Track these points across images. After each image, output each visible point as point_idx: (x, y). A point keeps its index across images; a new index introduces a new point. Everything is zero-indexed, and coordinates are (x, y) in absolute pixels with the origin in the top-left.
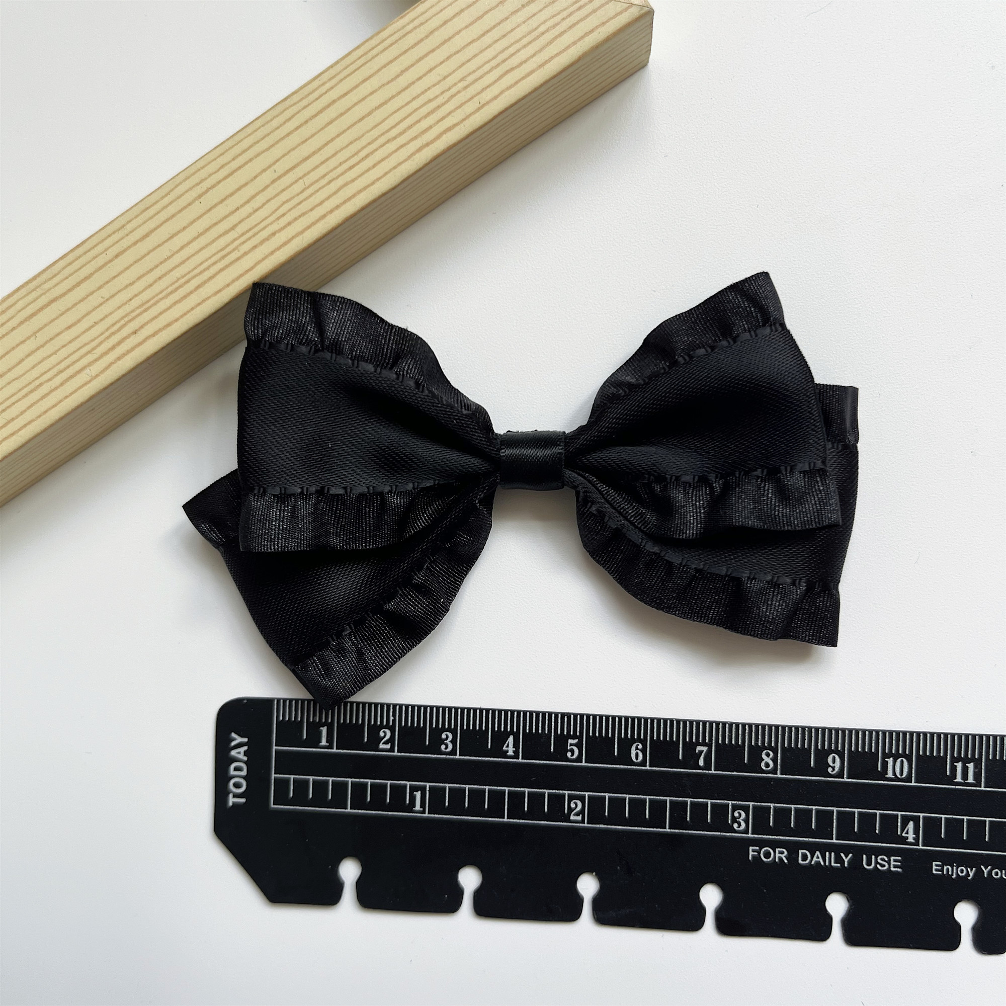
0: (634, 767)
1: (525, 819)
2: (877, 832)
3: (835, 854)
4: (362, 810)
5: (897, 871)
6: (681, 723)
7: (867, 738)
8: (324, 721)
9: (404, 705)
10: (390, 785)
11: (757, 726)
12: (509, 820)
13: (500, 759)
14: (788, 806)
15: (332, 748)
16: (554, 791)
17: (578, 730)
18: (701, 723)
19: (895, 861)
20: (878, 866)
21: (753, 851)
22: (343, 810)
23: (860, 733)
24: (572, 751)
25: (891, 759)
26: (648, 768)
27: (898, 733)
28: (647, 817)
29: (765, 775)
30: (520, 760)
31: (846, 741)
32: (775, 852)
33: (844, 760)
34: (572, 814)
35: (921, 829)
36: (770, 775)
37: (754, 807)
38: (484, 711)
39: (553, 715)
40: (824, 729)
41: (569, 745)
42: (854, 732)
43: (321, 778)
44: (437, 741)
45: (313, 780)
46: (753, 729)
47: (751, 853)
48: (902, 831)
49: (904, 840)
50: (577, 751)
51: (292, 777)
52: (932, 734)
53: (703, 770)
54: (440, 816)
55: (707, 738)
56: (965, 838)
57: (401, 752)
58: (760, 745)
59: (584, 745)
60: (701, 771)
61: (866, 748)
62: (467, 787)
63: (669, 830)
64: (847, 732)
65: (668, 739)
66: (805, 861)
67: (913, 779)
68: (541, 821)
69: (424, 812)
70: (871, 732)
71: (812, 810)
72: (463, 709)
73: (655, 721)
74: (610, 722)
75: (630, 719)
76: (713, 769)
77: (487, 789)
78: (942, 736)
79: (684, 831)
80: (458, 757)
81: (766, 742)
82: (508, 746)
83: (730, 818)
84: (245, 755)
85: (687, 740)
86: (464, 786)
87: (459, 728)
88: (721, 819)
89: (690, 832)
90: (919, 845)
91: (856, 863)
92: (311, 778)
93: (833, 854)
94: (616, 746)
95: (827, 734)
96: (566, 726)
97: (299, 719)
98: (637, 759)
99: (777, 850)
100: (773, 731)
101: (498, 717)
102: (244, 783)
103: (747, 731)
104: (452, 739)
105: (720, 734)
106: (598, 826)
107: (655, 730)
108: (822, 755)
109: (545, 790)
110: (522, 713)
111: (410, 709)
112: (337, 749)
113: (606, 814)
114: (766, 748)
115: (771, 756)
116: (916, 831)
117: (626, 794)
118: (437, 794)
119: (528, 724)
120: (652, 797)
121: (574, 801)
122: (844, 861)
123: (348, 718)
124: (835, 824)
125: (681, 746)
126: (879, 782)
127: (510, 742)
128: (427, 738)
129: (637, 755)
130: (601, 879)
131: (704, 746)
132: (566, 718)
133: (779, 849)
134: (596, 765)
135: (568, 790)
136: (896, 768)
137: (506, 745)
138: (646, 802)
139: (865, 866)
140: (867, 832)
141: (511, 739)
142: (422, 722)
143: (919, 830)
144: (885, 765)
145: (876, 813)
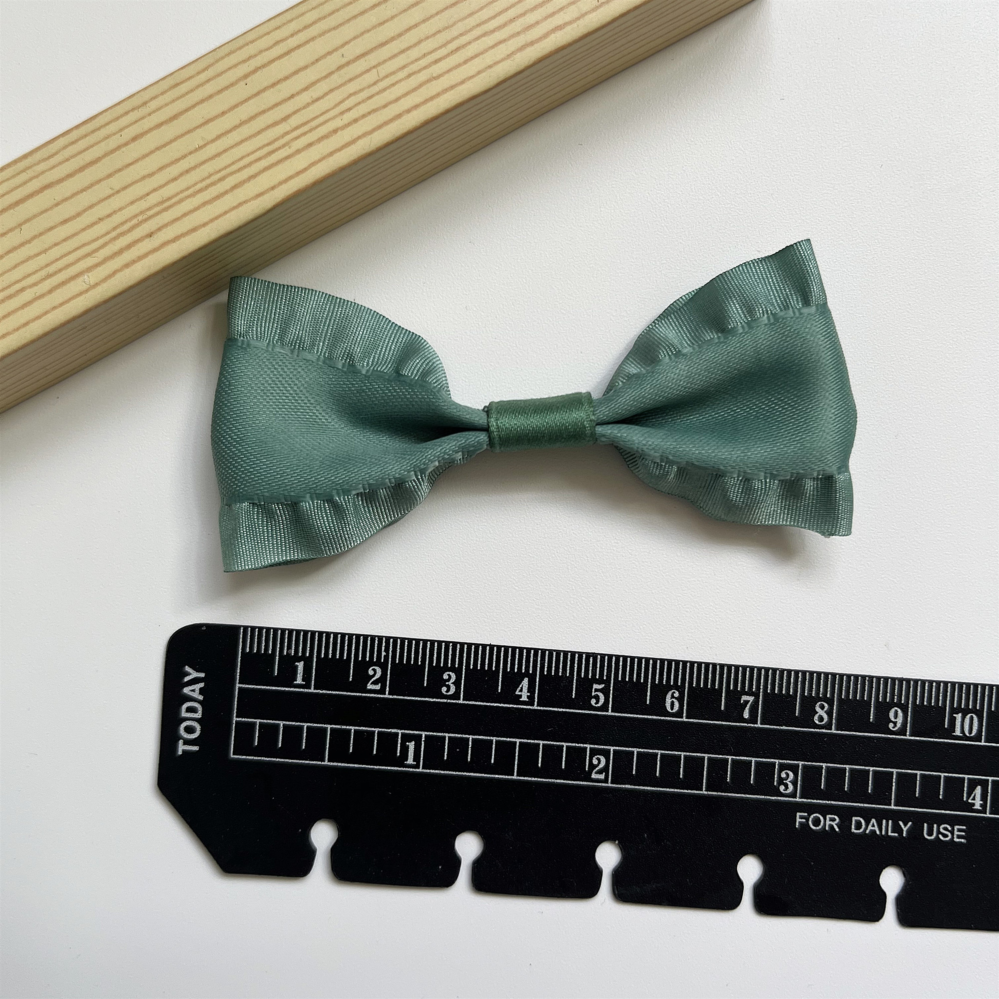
0: (669, 718)
1: (537, 777)
2: (941, 797)
3: (893, 822)
4: (342, 763)
5: (961, 842)
6: (726, 668)
7: (934, 690)
8: (300, 655)
9: (399, 638)
10: (378, 733)
11: (812, 673)
12: (518, 778)
13: (511, 706)
14: (842, 766)
15: (309, 688)
16: (573, 744)
17: (605, 674)
18: (748, 669)
19: (959, 830)
20: (940, 836)
21: (801, 817)
22: (320, 763)
23: (928, 684)
24: (597, 698)
25: (960, 715)
26: (685, 719)
27: (969, 685)
28: (681, 777)
29: (818, 730)
30: (535, 707)
31: (911, 693)
32: (825, 819)
33: (908, 715)
34: (594, 771)
35: (989, 794)
36: (824, 731)
37: (804, 767)
38: (495, 648)
39: (577, 655)
40: (887, 679)
41: (593, 690)
42: (919, 683)
43: (293, 723)
44: (437, 681)
45: (283, 725)
46: (807, 678)
47: (798, 820)
48: (968, 798)
49: (970, 807)
50: (603, 697)
51: (258, 721)
53: (748, 723)
54: (437, 771)
55: (754, 687)
57: (393, 695)
58: (813, 695)
59: (611, 692)
60: (746, 724)
61: (933, 701)
62: (471, 737)
63: (706, 793)
64: (912, 683)
65: (709, 687)
66: (859, 830)
67: (983, 738)
68: (556, 779)
69: (417, 766)
70: (939, 683)
71: (869, 771)
72: (470, 645)
73: (696, 665)
74: (643, 666)
75: (666, 662)
76: (759, 722)
77: (494, 741)
79: (723, 794)
80: (461, 701)
81: (821, 693)
82: (521, 690)
83: (776, 779)
84: (200, 693)
85: (732, 688)
86: (467, 736)
87: (464, 667)
88: (766, 781)
89: (729, 794)
90: (986, 814)
91: (916, 832)
92: (282, 723)
93: (890, 822)
94: (649, 694)
95: (889, 684)
96: (591, 669)
97: (270, 652)
98: (672, 708)
99: (828, 817)
100: (830, 680)
101: (511, 656)
102: (198, 727)
103: (800, 680)
104: (456, 680)
105: (770, 681)
106: (623, 786)
107: (695, 675)
108: (883, 708)
109: (563, 744)
110: (539, 651)
111: (406, 643)
112: (315, 689)
113: (634, 772)
114: (820, 699)
115: (825, 709)
116: (984, 797)
117: (659, 749)
118: (434, 745)
119: (546, 664)
120: (688, 754)
121: (596, 757)
122: (903, 830)
123: (330, 652)
124: (894, 788)
125: (724, 695)
126: (946, 741)
127: (524, 685)
128: (426, 679)
129: (672, 704)
130: (624, 848)
131: (750, 696)
132: (591, 659)
133: (830, 816)
134: (623, 715)
135: (590, 744)
136: (965, 725)
137: (519, 688)
138: (681, 760)
139: (926, 836)
140: (929, 797)
141: (525, 682)
142: (420, 660)
143: (988, 796)
144: (953, 721)
145: (940, 776)
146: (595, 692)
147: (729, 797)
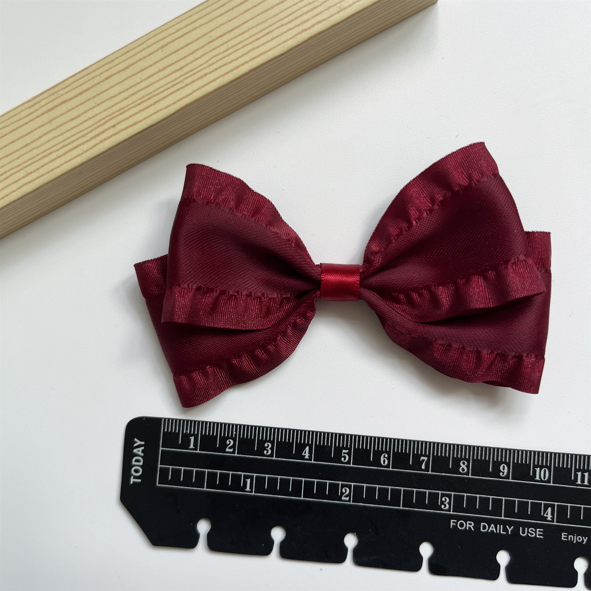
0: (382, 468)
1: (314, 498)
2: (529, 513)
3: (503, 527)
4: (213, 489)
5: (541, 538)
6: (412, 442)
7: (524, 455)
8: (192, 433)
9: (243, 425)
10: (231, 474)
11: (458, 445)
12: (304, 499)
13: (300, 461)
14: (475, 495)
15: (197, 450)
16: (333, 482)
17: (349, 444)
18: (424, 443)
19: (539, 531)
20: (529, 534)
21: (453, 522)
22: (202, 489)
23: (520, 452)
24: (345, 457)
25: (539, 469)
26: (391, 469)
27: (543, 453)
28: (389, 499)
29: (462, 476)
30: (313, 462)
31: (512, 457)
32: (466, 524)
33: (510, 468)
34: (343, 496)
35: (555, 512)
36: (465, 476)
37: (454, 495)
38: (292, 431)
39: (334, 435)
40: (498, 449)
41: (343, 453)
42: (516, 451)
43: (189, 468)
44: (262, 448)
45: (184, 469)
46: (456, 447)
47: (452, 524)
48: (544, 513)
49: (545, 519)
50: (348, 457)
51: (171, 467)
52: (564, 454)
53: (424, 471)
54: (261, 495)
55: (427, 452)
56: (582, 519)
57: (239, 454)
58: (459, 457)
59: (352, 454)
60: (423, 472)
61: (524, 461)
62: (279, 477)
63: (402, 508)
64: (512, 451)
65: (403, 452)
66: (485, 530)
67: (551, 481)
68: (323, 499)
69: (251, 492)
70: (526, 451)
71: (489, 498)
72: (278, 429)
73: (396, 440)
74: (369, 440)
75: (381, 439)
76: (430, 471)
77: (291, 479)
78: (570, 455)
79: (411, 509)
80: (274, 458)
81: (463, 456)
82: (305, 453)
83: (439, 501)
84: (142, 452)
85: (415, 452)
86: (277, 476)
87: (276, 440)
88: (434, 502)
89: (415, 509)
90: (554, 522)
91: (516, 532)
92: (183, 468)
93: (502, 526)
94: (372, 455)
95: (500, 452)
96: (341, 442)
97: (177, 431)
98: (384, 463)
99: (468, 522)
100: (468, 449)
101: (300, 435)
102: (141, 470)
103: (452, 449)
104: (271, 447)
105: (436, 449)
106: (359, 504)
107: (396, 446)
108: (497, 465)
109: (327, 481)
110: (315, 432)
111: (246, 428)
112: (199, 451)
113: (364, 497)
114: (463, 459)
115: (466, 464)
116: (553, 514)
117: (377, 485)
118: (260, 481)
119: (318, 439)
120: (392, 487)
121: (344, 488)
122: (508, 531)
123: (208, 432)
124: (503, 508)
125: (411, 456)
126: (531, 482)
127: (307, 450)
128: (256, 446)
129: (384, 461)
130: (359, 537)
131: (425, 457)
132: (342, 437)
133: (469, 522)
134: (358, 466)
135: (341, 481)
136: (541, 474)
137: (304, 452)
138: (389, 490)
139: (521, 534)
140: (522, 513)
141: (307, 448)
142: (253, 436)
143: (554, 513)
144: (535, 472)
145: (528, 502)
146: (344, 454)
147: (414, 511)
